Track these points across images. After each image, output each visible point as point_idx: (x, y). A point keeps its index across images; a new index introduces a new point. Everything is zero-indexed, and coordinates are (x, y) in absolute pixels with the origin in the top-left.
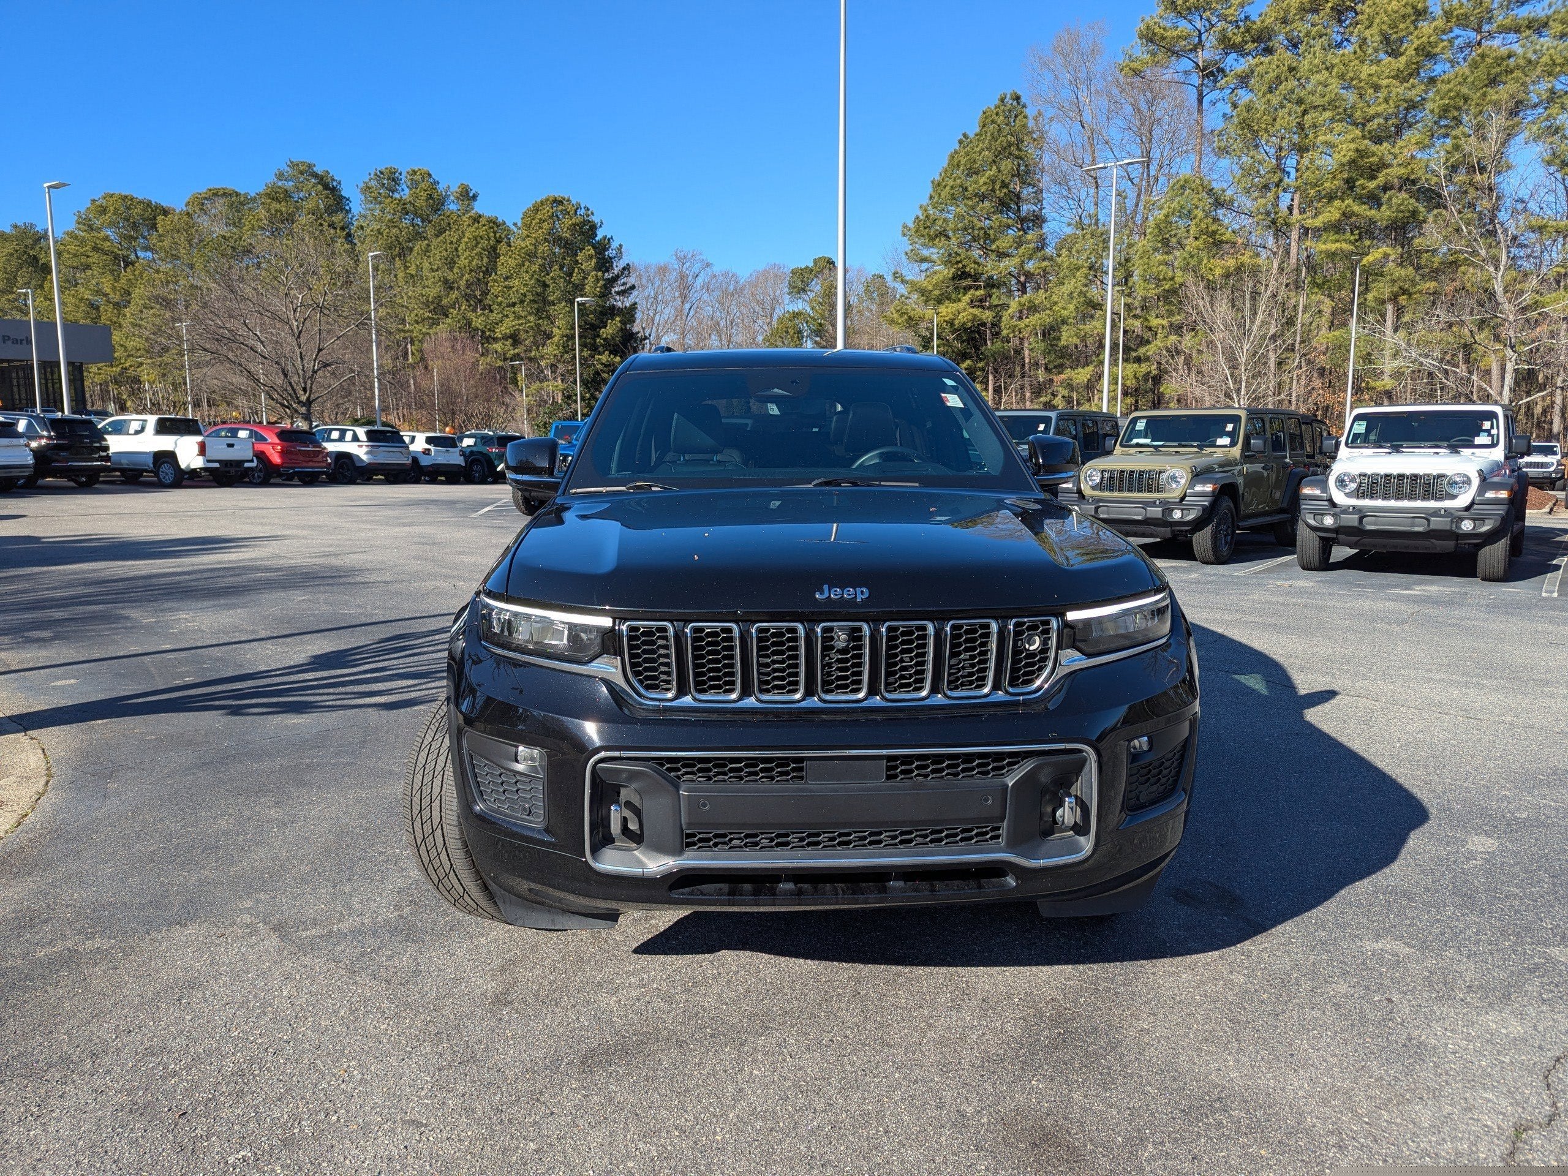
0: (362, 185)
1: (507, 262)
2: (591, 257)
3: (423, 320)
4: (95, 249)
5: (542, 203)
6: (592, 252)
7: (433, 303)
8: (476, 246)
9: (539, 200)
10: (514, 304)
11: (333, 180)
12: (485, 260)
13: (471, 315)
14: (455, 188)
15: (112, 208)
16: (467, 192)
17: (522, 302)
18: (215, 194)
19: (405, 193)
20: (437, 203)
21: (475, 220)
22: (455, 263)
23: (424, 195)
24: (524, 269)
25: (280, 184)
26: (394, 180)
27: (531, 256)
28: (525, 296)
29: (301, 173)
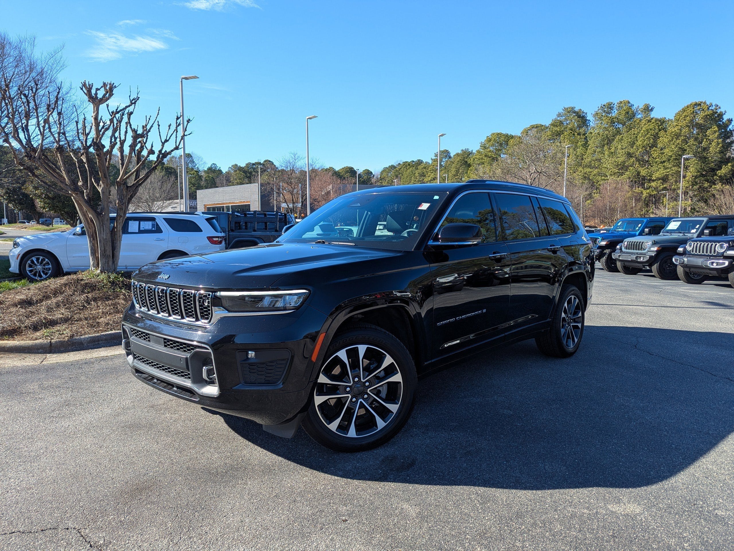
0: (594, 113)
1: (664, 139)
2: (715, 132)
3: (614, 174)
4: (486, 156)
5: (688, 107)
6: (716, 129)
7: (620, 165)
8: (648, 134)
9: (686, 106)
10: (664, 162)
11: (583, 113)
12: (652, 140)
13: (640, 169)
14: (641, 106)
15: (493, 139)
16: (648, 107)
17: (669, 160)
18: (533, 127)
19: (615, 113)
20: (630, 115)
21: (649, 121)
22: (634, 144)
23: (624, 112)
24: (672, 143)
25: (559, 119)
26: (610, 108)
27: (677, 136)
28: (671, 156)
29: (569, 112)
